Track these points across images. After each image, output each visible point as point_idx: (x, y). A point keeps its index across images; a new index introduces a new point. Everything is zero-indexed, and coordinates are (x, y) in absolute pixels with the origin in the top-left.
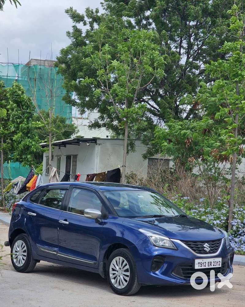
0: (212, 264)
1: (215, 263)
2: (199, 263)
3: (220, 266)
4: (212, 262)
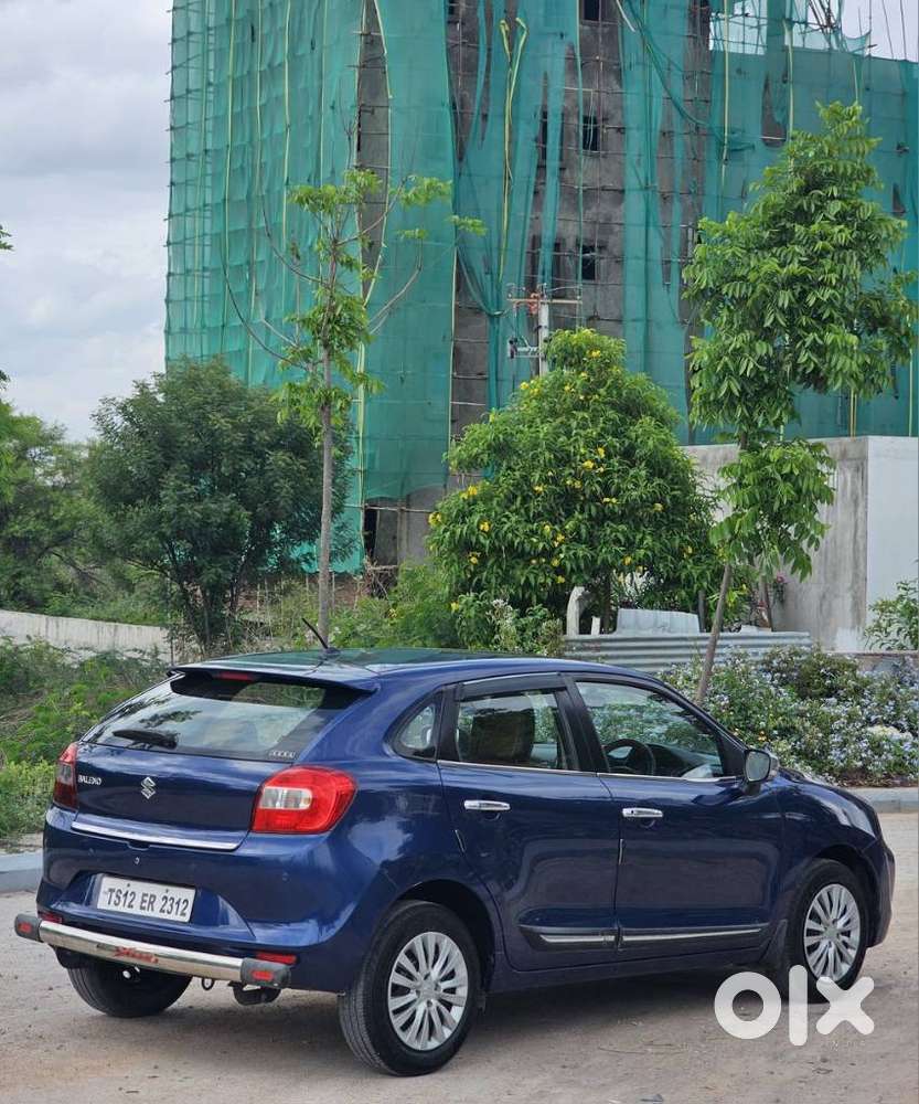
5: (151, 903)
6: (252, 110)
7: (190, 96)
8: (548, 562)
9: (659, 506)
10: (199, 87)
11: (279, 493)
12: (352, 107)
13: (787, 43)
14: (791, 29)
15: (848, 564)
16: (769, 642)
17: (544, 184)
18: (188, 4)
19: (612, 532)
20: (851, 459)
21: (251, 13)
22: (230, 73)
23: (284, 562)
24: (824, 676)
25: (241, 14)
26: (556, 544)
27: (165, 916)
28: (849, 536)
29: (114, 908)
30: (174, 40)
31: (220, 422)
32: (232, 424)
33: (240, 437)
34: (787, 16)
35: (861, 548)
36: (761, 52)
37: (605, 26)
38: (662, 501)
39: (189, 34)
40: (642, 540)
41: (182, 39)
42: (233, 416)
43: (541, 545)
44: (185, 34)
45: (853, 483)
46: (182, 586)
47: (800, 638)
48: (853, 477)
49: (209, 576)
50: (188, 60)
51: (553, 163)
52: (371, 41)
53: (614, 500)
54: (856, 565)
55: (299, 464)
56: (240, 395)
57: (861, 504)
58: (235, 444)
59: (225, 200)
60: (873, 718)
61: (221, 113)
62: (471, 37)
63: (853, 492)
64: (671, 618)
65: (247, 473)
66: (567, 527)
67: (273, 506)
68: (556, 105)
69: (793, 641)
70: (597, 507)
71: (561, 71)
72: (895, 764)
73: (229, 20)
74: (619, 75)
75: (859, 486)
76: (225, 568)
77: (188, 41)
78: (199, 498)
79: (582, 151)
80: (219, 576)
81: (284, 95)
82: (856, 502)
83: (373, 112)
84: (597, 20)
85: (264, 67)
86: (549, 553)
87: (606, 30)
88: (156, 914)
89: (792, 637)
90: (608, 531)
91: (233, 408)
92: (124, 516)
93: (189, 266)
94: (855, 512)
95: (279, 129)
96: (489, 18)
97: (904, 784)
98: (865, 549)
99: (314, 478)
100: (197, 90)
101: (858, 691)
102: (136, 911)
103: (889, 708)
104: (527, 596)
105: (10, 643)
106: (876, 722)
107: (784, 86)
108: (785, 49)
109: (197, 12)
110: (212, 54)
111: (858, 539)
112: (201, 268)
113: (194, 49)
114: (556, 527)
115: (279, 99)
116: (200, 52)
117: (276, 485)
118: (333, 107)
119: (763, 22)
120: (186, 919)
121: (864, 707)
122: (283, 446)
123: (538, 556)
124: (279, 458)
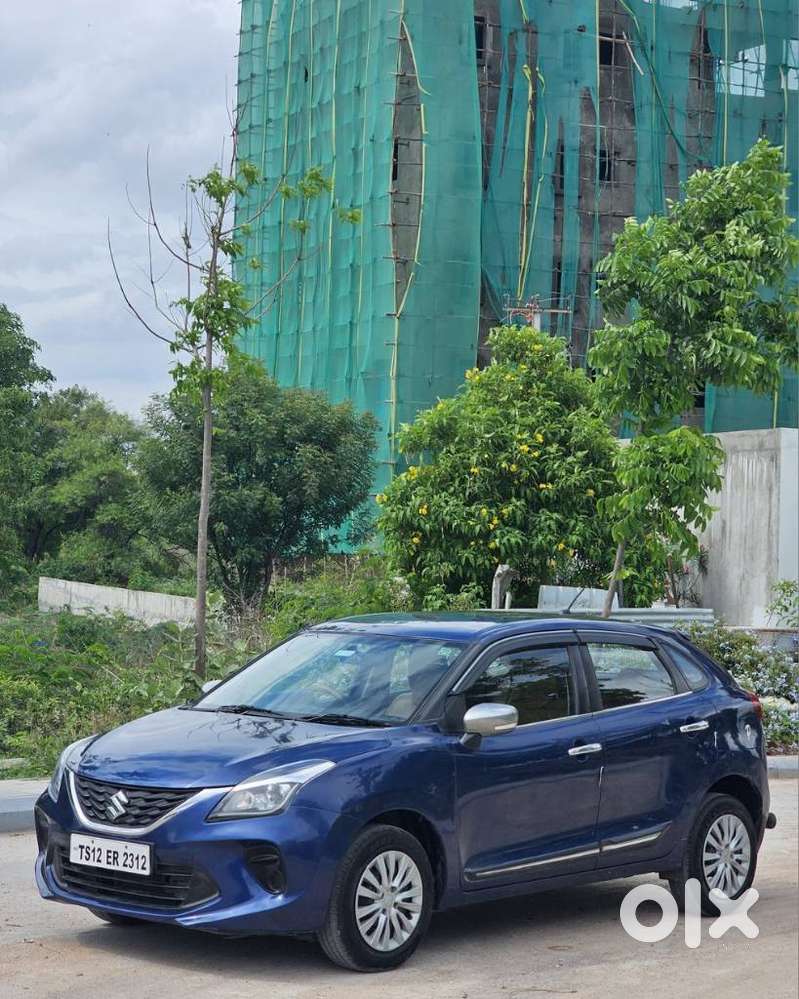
0: (121, 860)
1: (130, 858)
2: (82, 847)
3: (147, 872)
4: (121, 854)
6: (303, 143)
7: (252, 131)
8: (486, 544)
9: (591, 492)
10: (260, 123)
11: (307, 482)
12: (388, 140)
13: (783, 86)
14: (786, 74)
15: (763, 546)
16: (672, 618)
17: (562, 210)
18: (252, 50)
19: (546, 520)
20: (767, 450)
21: (304, 57)
22: (286, 111)
23: (313, 543)
24: (723, 651)
25: (296, 59)
26: (492, 527)
28: (764, 521)
30: (240, 82)
31: (256, 417)
32: (267, 420)
33: (273, 429)
34: (784, 62)
35: (774, 532)
36: (761, 94)
37: (618, 70)
38: (594, 488)
39: (253, 76)
40: (575, 526)
41: (246, 80)
42: (268, 412)
43: (478, 528)
44: (249, 76)
45: (768, 471)
46: (220, 563)
47: (704, 614)
48: (768, 467)
49: (242, 555)
50: (252, 99)
51: (571, 191)
52: (406, 81)
53: (550, 486)
54: (770, 547)
55: (326, 457)
56: (273, 394)
57: (775, 492)
58: (269, 436)
59: (280, 223)
60: (765, 690)
61: (279, 146)
62: (495, 78)
63: (769, 480)
64: (591, 595)
65: (281, 464)
66: (504, 511)
67: (301, 493)
68: (573, 140)
69: (697, 617)
70: (532, 491)
71: (578, 111)
72: (782, 733)
73: (286, 64)
74: (631, 113)
75: (773, 474)
76: (259, 548)
77: (251, 83)
78: (235, 486)
79: (598, 181)
80: (253, 556)
81: (330, 131)
82: (770, 490)
83: (408, 145)
84: (610, 64)
85: (315, 105)
86: (487, 535)
87: (619, 74)
89: (696, 614)
90: (543, 518)
91: (267, 404)
92: (168, 500)
93: (250, 281)
94: (770, 497)
95: (327, 160)
96: (513, 61)
97: (786, 752)
98: (778, 532)
99: (340, 469)
100: (259, 126)
101: (753, 665)
103: (781, 681)
104: (468, 575)
105: (91, 613)
106: (768, 694)
107: (779, 125)
108: (781, 93)
109: (259, 56)
110: (271, 95)
111: (772, 524)
112: (259, 283)
113: (257, 90)
114: (493, 511)
115: (327, 133)
116: (262, 92)
117: (305, 474)
118: (372, 140)
119: (763, 67)
121: (755, 679)
122: (311, 441)
123: (475, 538)
124: (306, 451)
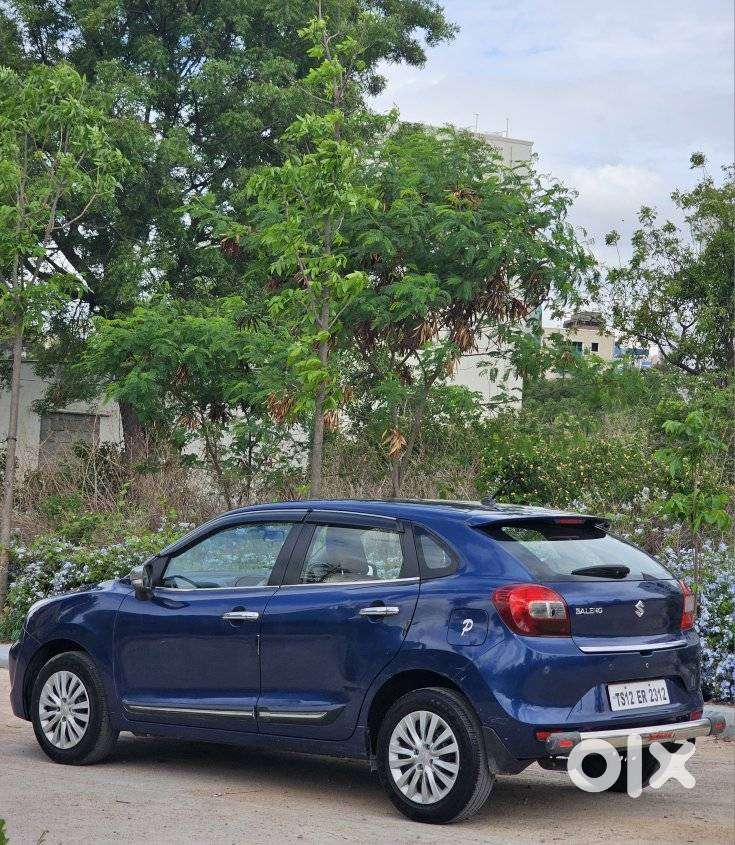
5: (644, 697)
27: (655, 703)
29: (624, 708)
88: (650, 704)
102: (637, 705)
120: (668, 701)
